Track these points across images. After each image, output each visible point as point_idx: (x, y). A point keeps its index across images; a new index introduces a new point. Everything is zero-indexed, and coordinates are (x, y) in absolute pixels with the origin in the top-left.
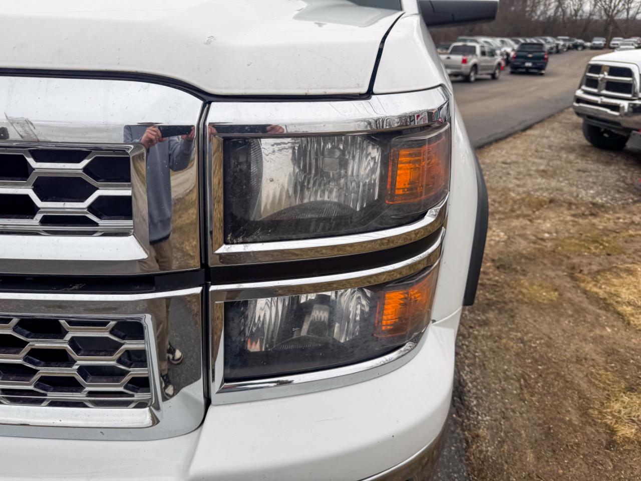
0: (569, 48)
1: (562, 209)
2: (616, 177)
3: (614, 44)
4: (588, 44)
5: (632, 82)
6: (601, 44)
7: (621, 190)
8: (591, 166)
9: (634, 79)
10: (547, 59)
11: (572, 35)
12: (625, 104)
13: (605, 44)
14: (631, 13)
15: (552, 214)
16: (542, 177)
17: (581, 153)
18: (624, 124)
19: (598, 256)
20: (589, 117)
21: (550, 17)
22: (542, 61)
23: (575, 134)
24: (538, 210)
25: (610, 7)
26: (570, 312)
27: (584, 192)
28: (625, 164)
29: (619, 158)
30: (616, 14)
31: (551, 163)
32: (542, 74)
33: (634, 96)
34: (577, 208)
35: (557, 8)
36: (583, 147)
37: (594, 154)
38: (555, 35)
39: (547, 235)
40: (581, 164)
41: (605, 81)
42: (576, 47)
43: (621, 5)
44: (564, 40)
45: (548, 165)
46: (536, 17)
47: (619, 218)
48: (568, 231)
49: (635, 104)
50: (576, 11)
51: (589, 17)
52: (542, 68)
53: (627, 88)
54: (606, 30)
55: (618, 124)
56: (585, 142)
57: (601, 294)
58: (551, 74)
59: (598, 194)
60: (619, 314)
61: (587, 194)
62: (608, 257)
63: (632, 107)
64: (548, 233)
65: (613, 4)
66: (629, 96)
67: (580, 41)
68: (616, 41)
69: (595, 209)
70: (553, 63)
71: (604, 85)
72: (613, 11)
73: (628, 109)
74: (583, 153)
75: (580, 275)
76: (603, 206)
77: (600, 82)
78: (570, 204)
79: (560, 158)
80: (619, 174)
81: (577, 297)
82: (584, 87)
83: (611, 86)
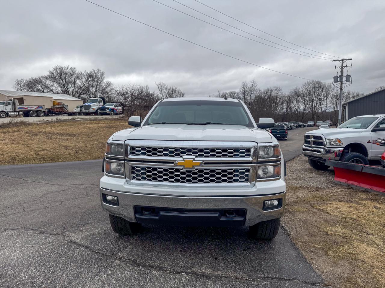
0: (297, 127)
1: (305, 190)
2: (325, 179)
3: (318, 124)
4: (306, 124)
5: (323, 141)
6: (312, 124)
7: (327, 183)
8: (314, 176)
9: (323, 140)
10: (287, 133)
11: (297, 120)
12: (322, 150)
13: (314, 124)
14: (323, 109)
15: (301, 191)
16: (295, 180)
17: (310, 171)
18: (324, 158)
19: (320, 201)
20: (309, 156)
21: (284, 112)
22: (284, 133)
23: (306, 165)
24: (296, 190)
25: (313, 107)
26: (312, 213)
27: (313, 184)
28: (328, 175)
29: (326, 173)
30: (316, 110)
31: (298, 175)
32: (286, 140)
33: (325, 147)
34: (311, 189)
35: (287, 108)
36: (310, 169)
37: (315, 172)
38: (288, 121)
39: (301, 197)
40: (310, 175)
41: (313, 141)
42: (300, 126)
43: (317, 106)
44: (293, 123)
45: (297, 176)
46: (278, 113)
47: (327, 192)
48: (309, 195)
49: (326, 150)
50: (297, 109)
51: (303, 112)
52: (285, 137)
53: (321, 144)
54: (313, 118)
55: (321, 158)
56: (311, 167)
57: (321, 209)
58: (290, 140)
59: (318, 184)
60: (327, 212)
61: (314, 185)
62: (324, 201)
63: (325, 151)
64: (301, 196)
65: (314, 106)
66: (323, 147)
67: (301, 123)
68: (319, 123)
69: (318, 189)
70: (290, 134)
71: (312, 143)
72: (314, 109)
73: (324, 152)
74: (311, 171)
75: (314, 205)
76: (320, 188)
77: (311, 142)
78: (308, 188)
79: (301, 174)
80: (326, 178)
81: (314, 210)
82: (305, 144)
83: (315, 143)
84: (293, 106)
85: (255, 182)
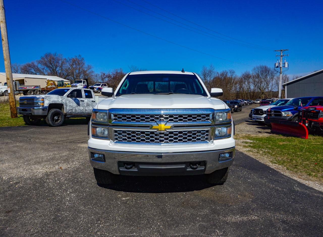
21: (238, 91)
35: (240, 88)
43: (265, 87)
46: (232, 92)
50: (248, 89)
51: (254, 91)
65: (262, 86)
72: (262, 89)
84: (245, 86)
85: (213, 140)
